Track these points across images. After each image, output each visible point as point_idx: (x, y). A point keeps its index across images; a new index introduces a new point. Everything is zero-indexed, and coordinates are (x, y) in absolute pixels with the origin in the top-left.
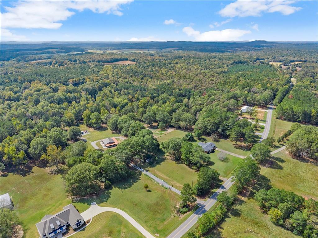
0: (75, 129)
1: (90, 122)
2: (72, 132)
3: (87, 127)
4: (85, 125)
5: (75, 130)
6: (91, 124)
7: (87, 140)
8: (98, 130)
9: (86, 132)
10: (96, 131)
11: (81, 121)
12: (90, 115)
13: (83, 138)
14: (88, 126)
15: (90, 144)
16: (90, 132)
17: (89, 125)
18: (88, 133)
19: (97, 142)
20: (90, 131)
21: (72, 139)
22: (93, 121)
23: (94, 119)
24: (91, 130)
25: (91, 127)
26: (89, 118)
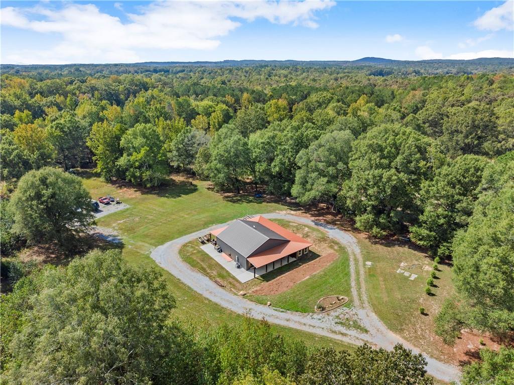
0: (51, 179)
1: (122, 161)
2: (38, 196)
3: (110, 185)
4: (102, 179)
5: (53, 185)
6: (127, 170)
7: (124, 238)
8: (160, 194)
9: (108, 204)
10: (150, 196)
11: (82, 167)
12: (118, 138)
13: (100, 230)
14: (113, 183)
15: (148, 257)
16: (126, 201)
17: (120, 178)
18: (121, 207)
19: (185, 245)
20: (127, 196)
21: (39, 237)
22: (137, 157)
23: (137, 150)
24: (131, 193)
25: (129, 185)
26: (116, 150)
